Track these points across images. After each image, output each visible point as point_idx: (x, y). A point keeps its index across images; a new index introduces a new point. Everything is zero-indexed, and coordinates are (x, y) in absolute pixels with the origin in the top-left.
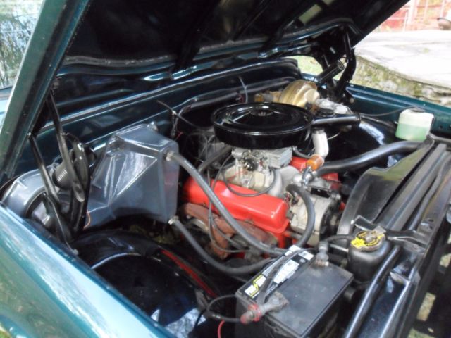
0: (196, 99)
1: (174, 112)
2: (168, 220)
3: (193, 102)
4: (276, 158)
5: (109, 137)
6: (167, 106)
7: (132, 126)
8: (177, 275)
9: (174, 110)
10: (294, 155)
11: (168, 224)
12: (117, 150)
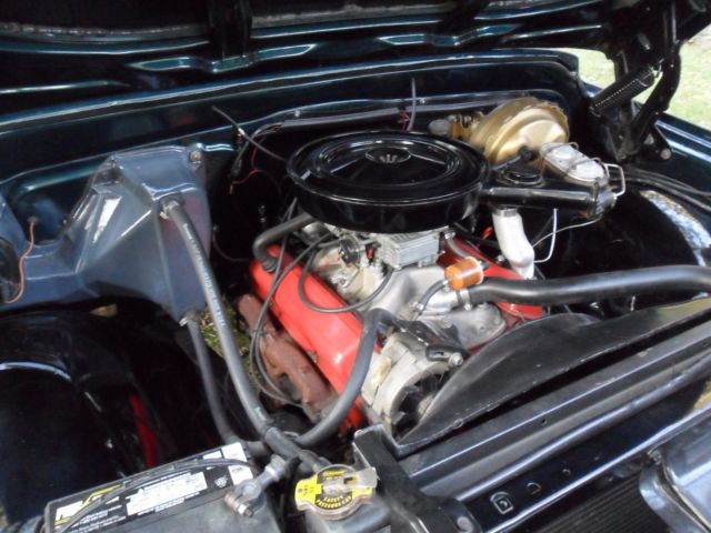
0: (297, 112)
1: (242, 132)
2: (182, 317)
3: (291, 117)
4: (394, 249)
5: (101, 161)
6: (231, 120)
7: (151, 147)
8: (110, 445)
9: (243, 128)
10: (443, 246)
11: (178, 324)
12: (113, 184)
